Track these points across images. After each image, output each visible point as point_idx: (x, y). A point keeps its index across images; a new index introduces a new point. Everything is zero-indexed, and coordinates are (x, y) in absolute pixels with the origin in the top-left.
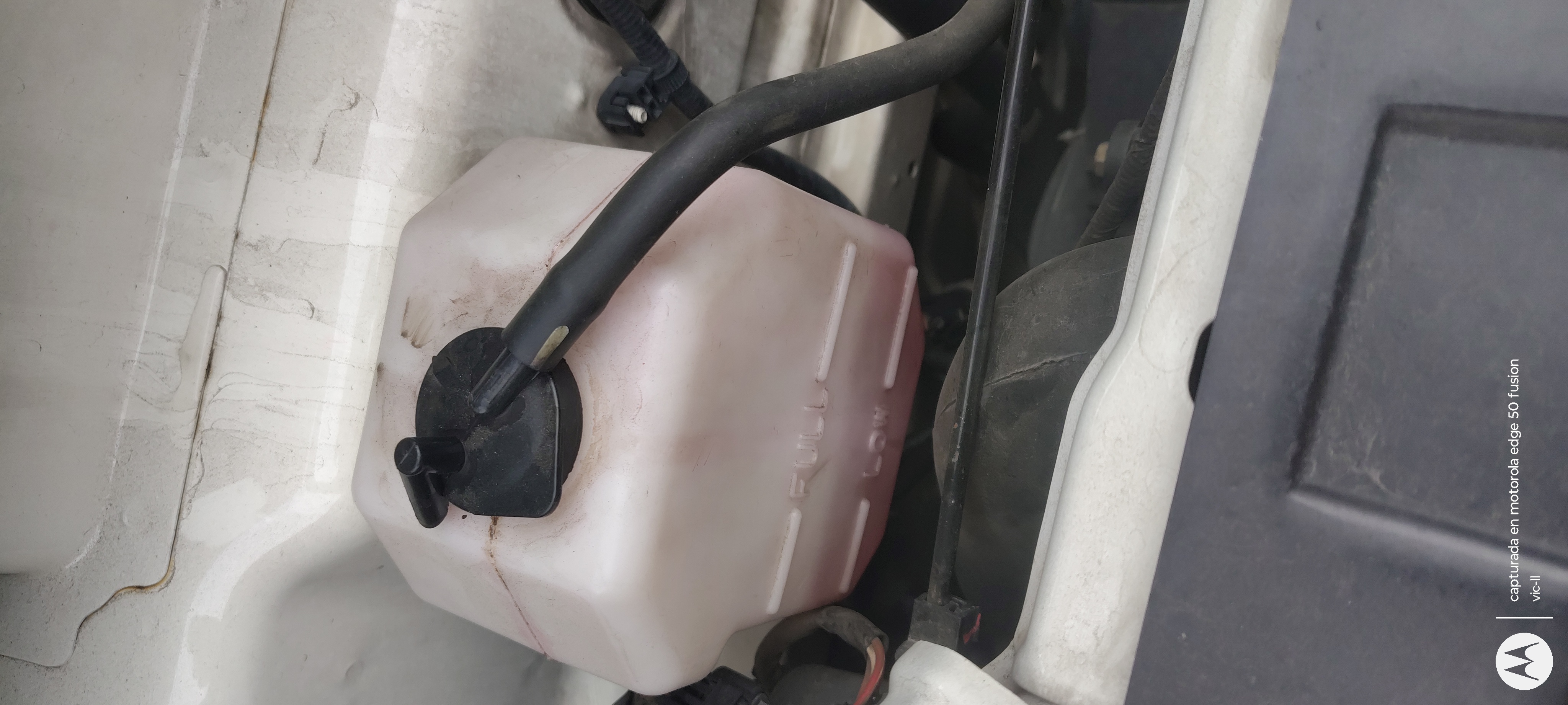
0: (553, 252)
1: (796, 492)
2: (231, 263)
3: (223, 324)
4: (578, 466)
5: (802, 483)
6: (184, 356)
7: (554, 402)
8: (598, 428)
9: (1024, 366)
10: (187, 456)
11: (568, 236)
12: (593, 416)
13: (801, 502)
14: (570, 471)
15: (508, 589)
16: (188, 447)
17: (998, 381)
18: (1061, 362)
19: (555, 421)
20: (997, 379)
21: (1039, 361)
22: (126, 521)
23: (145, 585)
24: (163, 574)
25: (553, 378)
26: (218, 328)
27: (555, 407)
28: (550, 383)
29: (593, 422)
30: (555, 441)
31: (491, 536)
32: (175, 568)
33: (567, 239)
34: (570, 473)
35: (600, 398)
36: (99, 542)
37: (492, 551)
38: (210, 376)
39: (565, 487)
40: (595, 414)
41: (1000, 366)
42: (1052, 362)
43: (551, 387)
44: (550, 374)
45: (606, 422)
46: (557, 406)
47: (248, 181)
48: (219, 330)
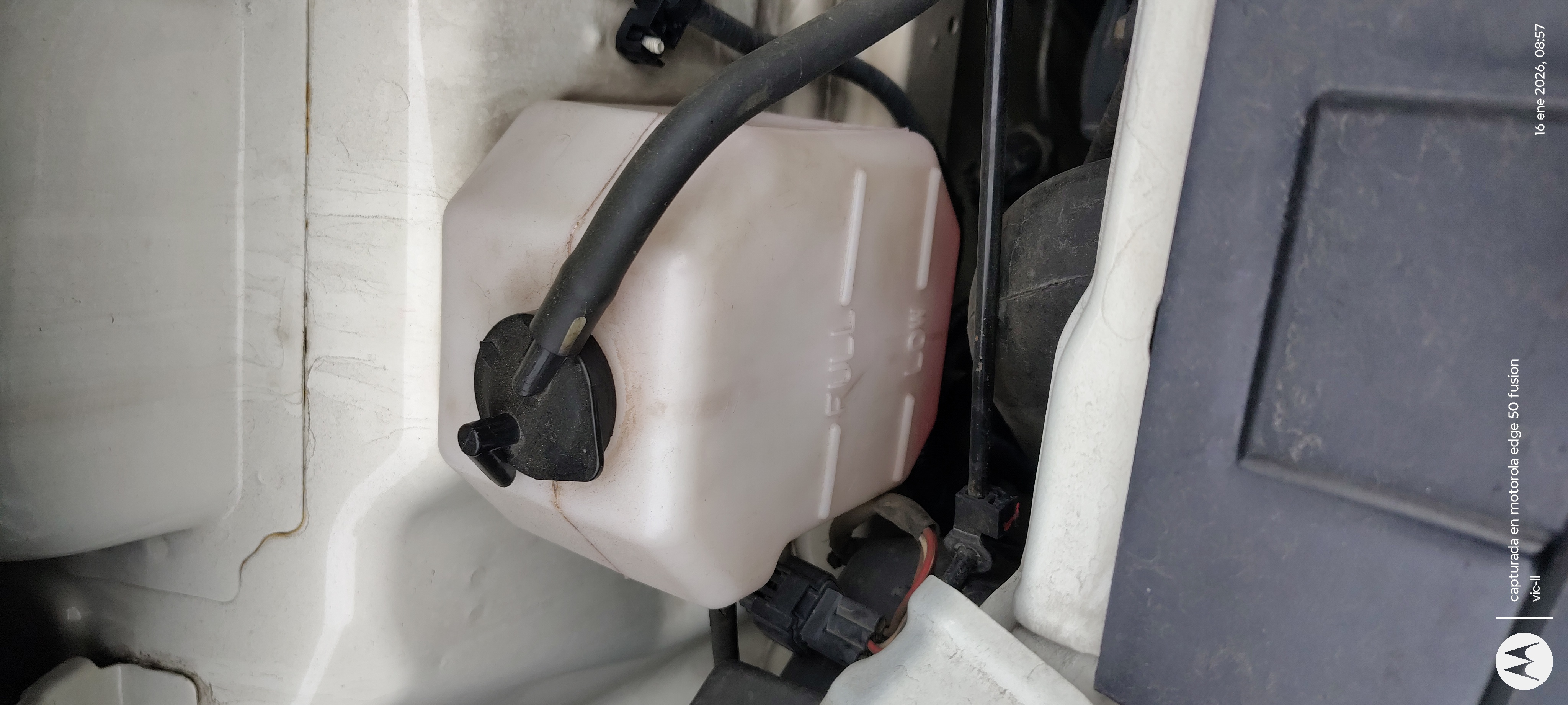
0: (571, 235)
1: (832, 410)
2: (306, 250)
3: (310, 304)
4: (617, 430)
5: (838, 401)
6: (282, 334)
7: (585, 380)
8: (629, 397)
9: (1034, 284)
10: (301, 421)
11: (583, 217)
12: (624, 386)
13: (839, 419)
14: (611, 436)
15: (577, 530)
16: (301, 413)
17: (1012, 297)
18: (1065, 284)
19: (589, 398)
20: (1011, 295)
21: (1046, 282)
22: (260, 479)
23: (287, 530)
24: (299, 521)
25: (583, 360)
26: (306, 308)
27: (588, 385)
28: (579, 363)
29: (625, 392)
30: (591, 415)
31: (555, 490)
32: (309, 516)
33: (582, 220)
34: (611, 437)
35: (628, 370)
36: (242, 498)
37: (557, 503)
38: (307, 351)
39: (606, 454)
40: (626, 384)
41: (1014, 284)
42: (1057, 284)
43: (582, 367)
44: (580, 354)
45: (636, 391)
46: (589, 384)
47: (307, 175)
48: (308, 310)
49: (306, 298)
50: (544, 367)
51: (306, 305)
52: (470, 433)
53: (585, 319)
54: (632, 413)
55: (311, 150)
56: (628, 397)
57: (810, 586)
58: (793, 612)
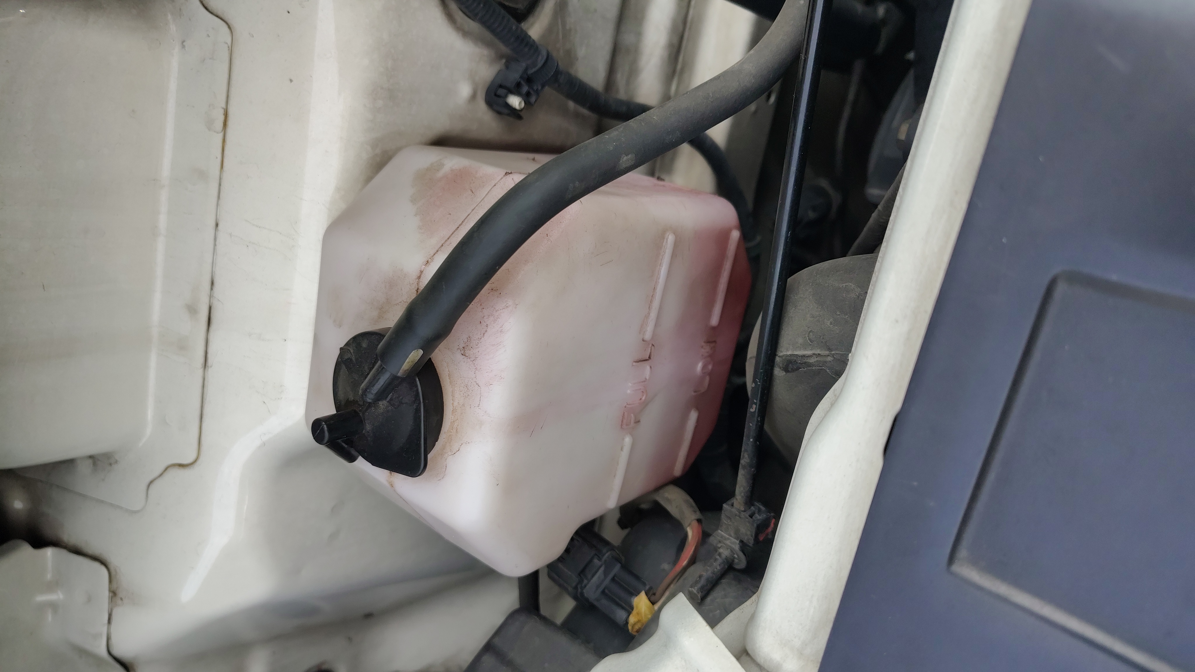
0: (421, 271)
2: (215, 245)
3: (215, 288)
4: (442, 436)
6: (192, 310)
7: (419, 398)
10: (202, 380)
11: (433, 256)
12: (451, 403)
13: (632, 431)
14: (437, 441)
16: (201, 375)
19: (420, 410)
23: (185, 463)
24: (195, 458)
25: (418, 378)
28: (415, 383)
32: (203, 454)
33: (432, 259)
37: (391, 483)
39: (430, 457)
40: (453, 402)
43: (417, 385)
44: (417, 375)
45: (460, 407)
46: (422, 401)
47: (220, 185)
48: (213, 292)
49: (212, 283)
50: (386, 382)
51: (212, 289)
52: (321, 427)
53: (421, 350)
54: (455, 424)
55: (225, 164)
56: (454, 411)
57: (596, 554)
58: (579, 575)
